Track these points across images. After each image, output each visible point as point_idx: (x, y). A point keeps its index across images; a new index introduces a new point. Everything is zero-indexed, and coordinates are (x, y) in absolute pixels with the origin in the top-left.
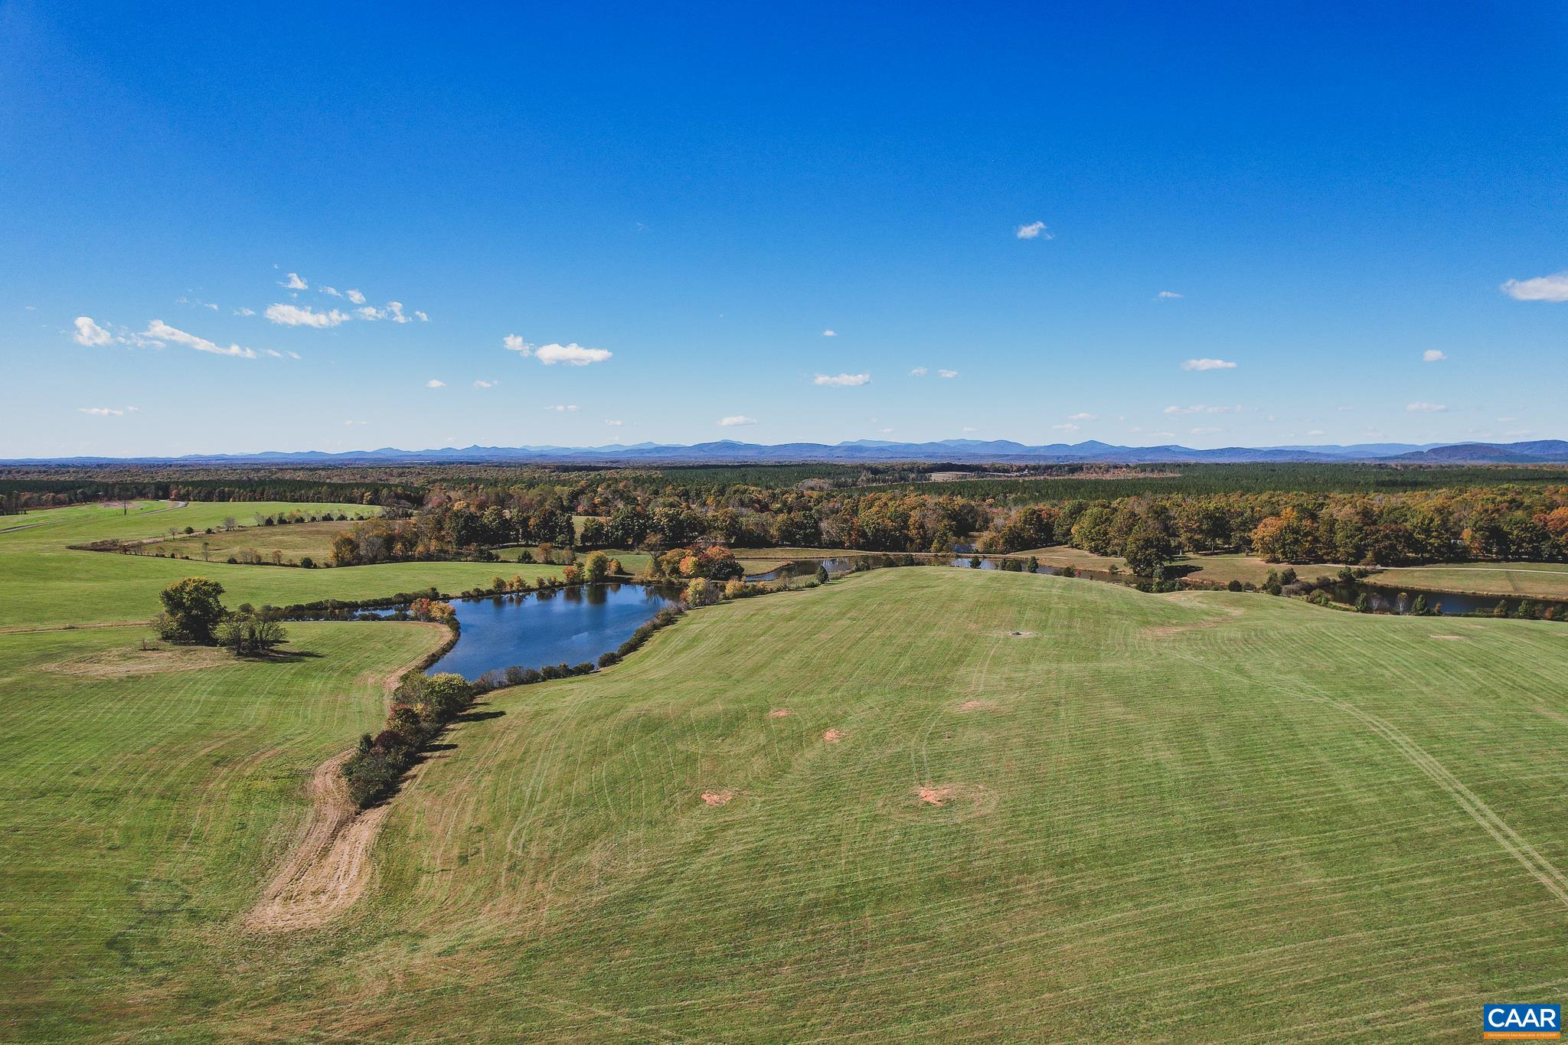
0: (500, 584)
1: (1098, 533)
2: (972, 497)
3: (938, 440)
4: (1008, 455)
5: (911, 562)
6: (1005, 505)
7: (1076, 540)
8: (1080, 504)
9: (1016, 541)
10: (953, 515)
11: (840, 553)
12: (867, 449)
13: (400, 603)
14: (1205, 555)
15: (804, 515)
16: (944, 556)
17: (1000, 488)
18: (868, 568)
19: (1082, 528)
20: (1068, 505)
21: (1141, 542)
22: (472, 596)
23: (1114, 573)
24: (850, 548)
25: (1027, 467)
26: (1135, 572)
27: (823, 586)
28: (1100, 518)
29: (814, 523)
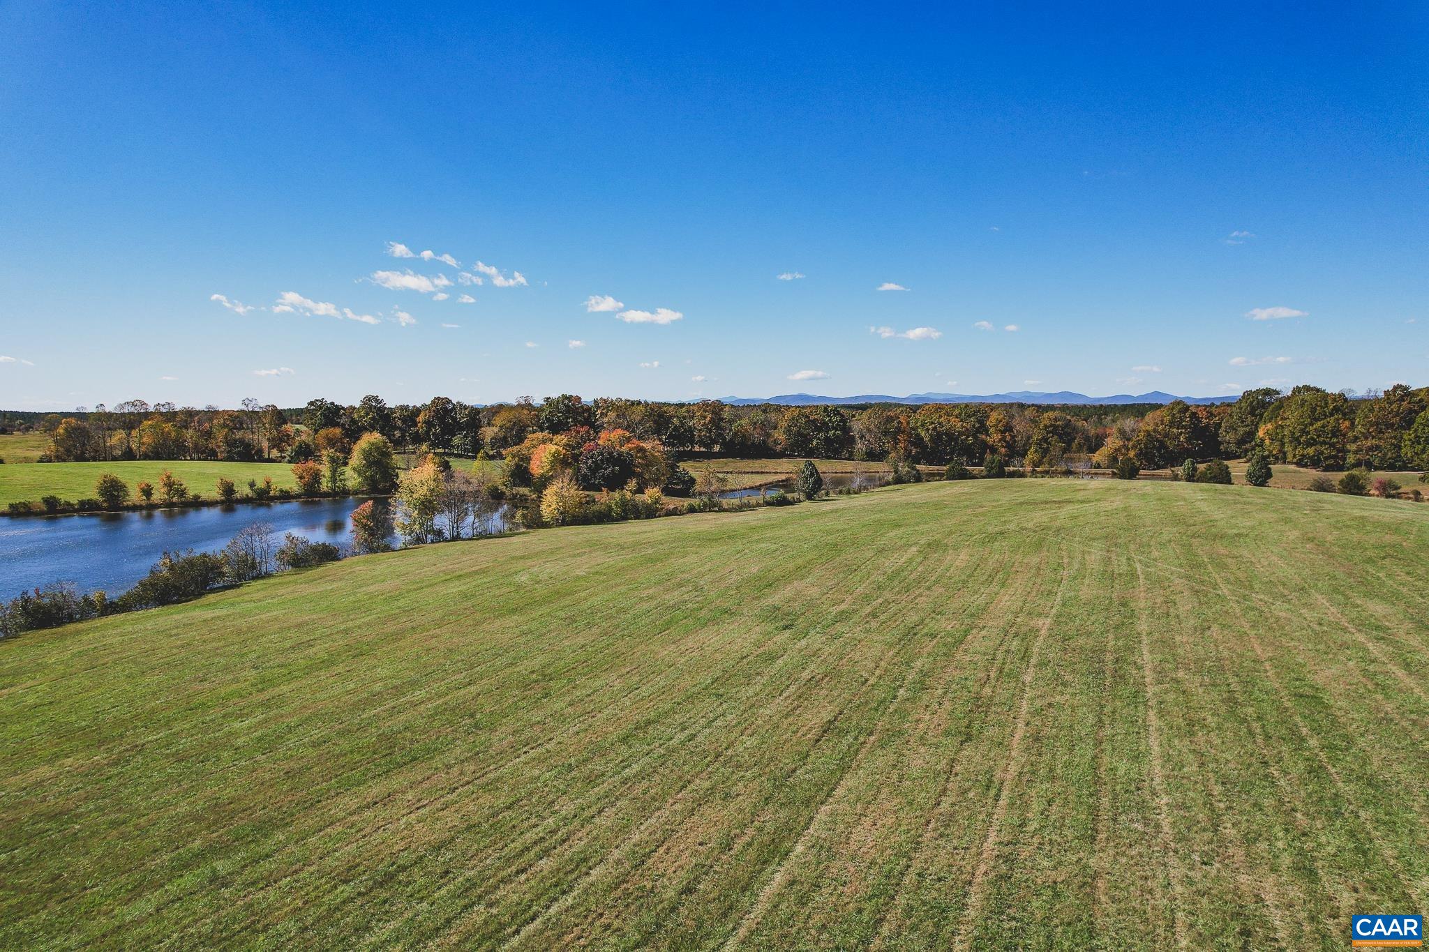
15: (825, 410)
19: (1281, 426)
22: (36, 513)
27: (807, 503)
28: (1322, 407)
29: (840, 421)
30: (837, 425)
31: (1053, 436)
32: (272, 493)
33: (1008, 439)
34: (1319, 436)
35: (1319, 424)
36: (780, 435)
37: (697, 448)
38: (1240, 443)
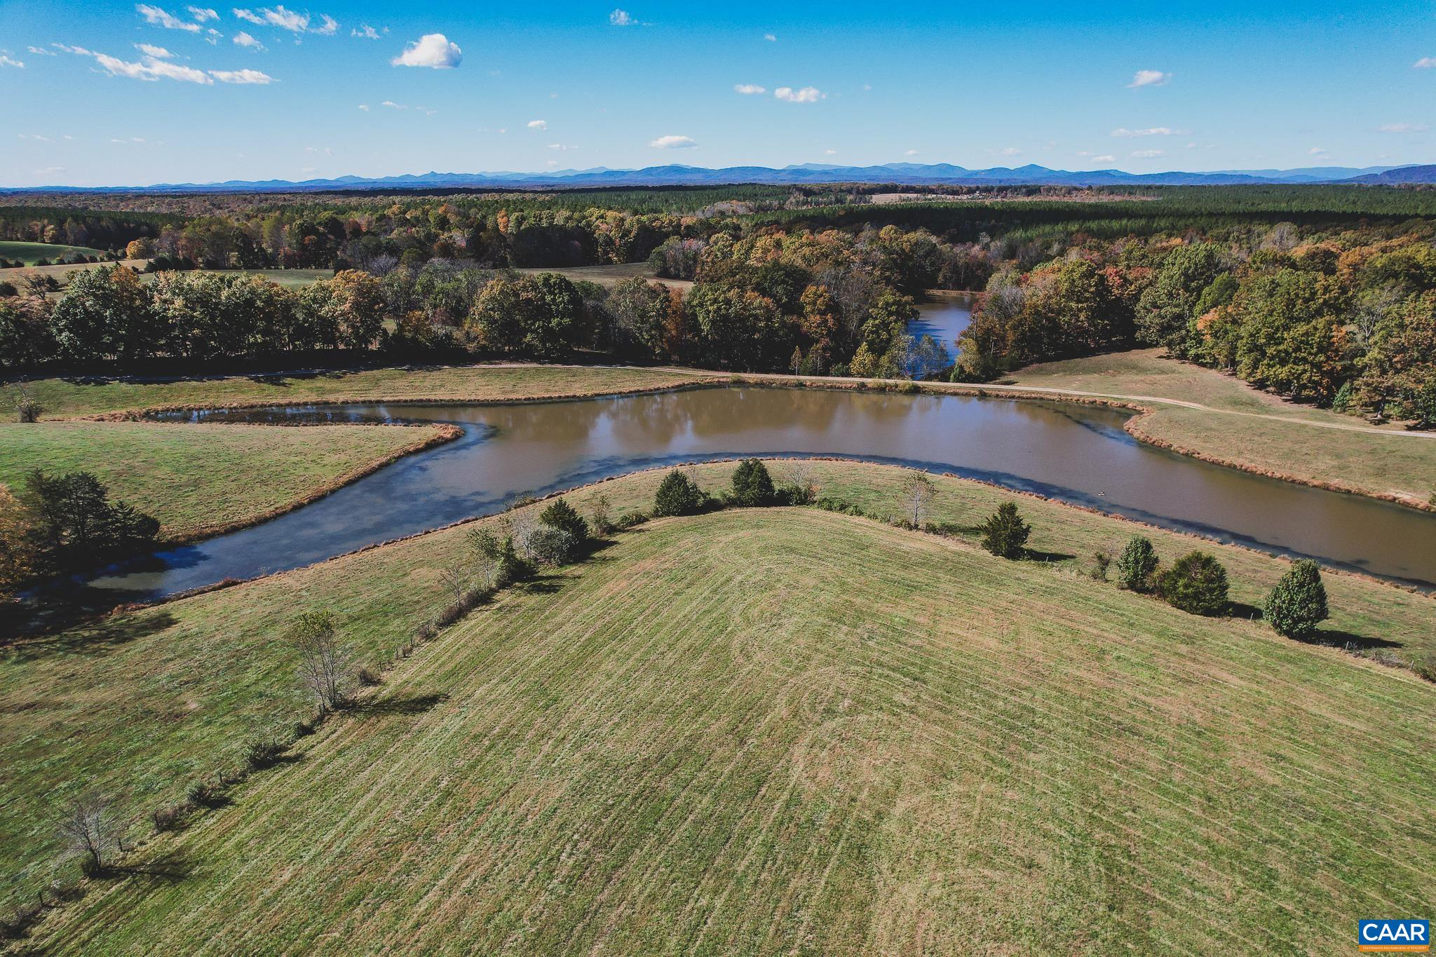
4: (952, 178)
12: (812, 173)
16: (882, 389)
30: (564, 308)
31: (896, 322)
33: (831, 322)
34: (1298, 349)
35: (1302, 328)
38: (1165, 329)
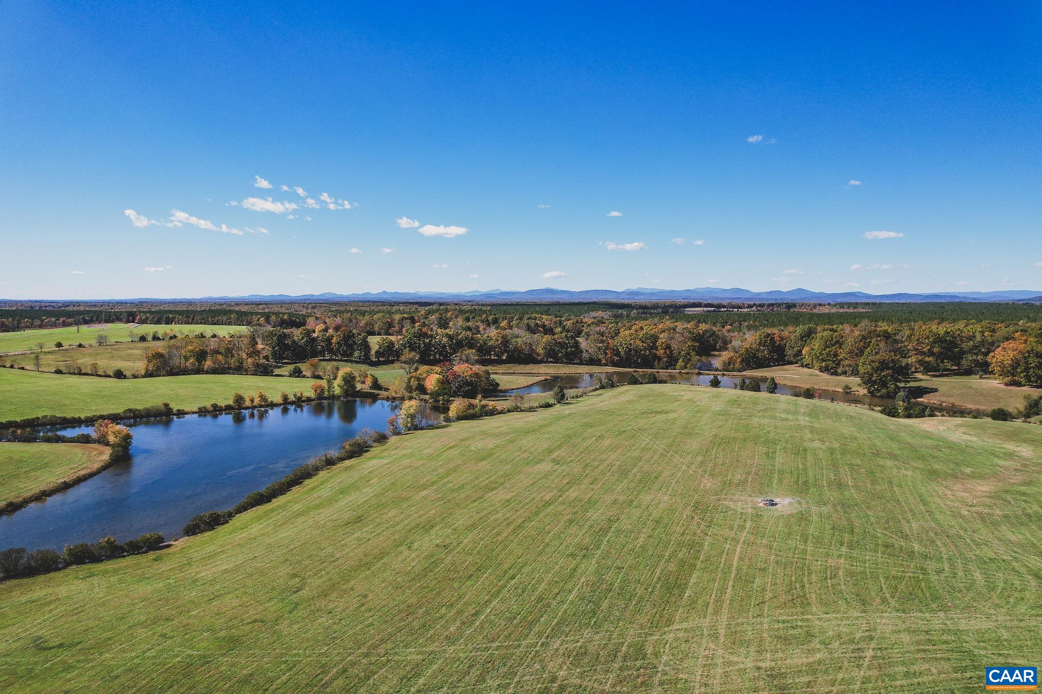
0: (239, 399)
1: (828, 354)
2: (714, 324)
3: (692, 287)
4: (740, 298)
5: (654, 380)
6: (740, 330)
7: (807, 360)
8: (810, 329)
9: (752, 360)
10: (698, 338)
11: (595, 369)
12: (643, 294)
13: (129, 418)
14: (935, 376)
15: (566, 336)
16: (687, 373)
17: (736, 317)
18: (612, 386)
19: (812, 349)
20: (800, 329)
21: (877, 364)
22: (209, 412)
23: (847, 393)
24: (606, 365)
25: (755, 304)
26: (869, 392)
27: (558, 406)
28: (830, 341)
29: (574, 343)
31: (692, 352)
32: (303, 399)
36: (540, 350)
37: (493, 357)
38: (795, 356)
